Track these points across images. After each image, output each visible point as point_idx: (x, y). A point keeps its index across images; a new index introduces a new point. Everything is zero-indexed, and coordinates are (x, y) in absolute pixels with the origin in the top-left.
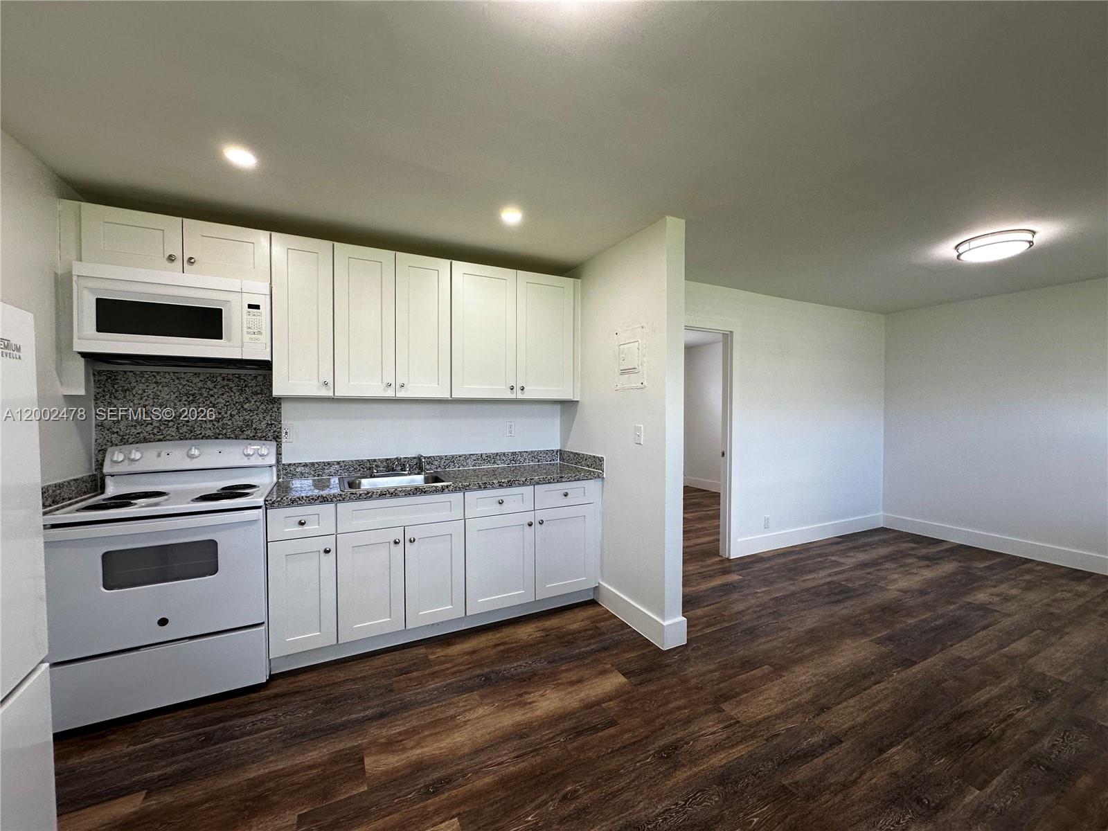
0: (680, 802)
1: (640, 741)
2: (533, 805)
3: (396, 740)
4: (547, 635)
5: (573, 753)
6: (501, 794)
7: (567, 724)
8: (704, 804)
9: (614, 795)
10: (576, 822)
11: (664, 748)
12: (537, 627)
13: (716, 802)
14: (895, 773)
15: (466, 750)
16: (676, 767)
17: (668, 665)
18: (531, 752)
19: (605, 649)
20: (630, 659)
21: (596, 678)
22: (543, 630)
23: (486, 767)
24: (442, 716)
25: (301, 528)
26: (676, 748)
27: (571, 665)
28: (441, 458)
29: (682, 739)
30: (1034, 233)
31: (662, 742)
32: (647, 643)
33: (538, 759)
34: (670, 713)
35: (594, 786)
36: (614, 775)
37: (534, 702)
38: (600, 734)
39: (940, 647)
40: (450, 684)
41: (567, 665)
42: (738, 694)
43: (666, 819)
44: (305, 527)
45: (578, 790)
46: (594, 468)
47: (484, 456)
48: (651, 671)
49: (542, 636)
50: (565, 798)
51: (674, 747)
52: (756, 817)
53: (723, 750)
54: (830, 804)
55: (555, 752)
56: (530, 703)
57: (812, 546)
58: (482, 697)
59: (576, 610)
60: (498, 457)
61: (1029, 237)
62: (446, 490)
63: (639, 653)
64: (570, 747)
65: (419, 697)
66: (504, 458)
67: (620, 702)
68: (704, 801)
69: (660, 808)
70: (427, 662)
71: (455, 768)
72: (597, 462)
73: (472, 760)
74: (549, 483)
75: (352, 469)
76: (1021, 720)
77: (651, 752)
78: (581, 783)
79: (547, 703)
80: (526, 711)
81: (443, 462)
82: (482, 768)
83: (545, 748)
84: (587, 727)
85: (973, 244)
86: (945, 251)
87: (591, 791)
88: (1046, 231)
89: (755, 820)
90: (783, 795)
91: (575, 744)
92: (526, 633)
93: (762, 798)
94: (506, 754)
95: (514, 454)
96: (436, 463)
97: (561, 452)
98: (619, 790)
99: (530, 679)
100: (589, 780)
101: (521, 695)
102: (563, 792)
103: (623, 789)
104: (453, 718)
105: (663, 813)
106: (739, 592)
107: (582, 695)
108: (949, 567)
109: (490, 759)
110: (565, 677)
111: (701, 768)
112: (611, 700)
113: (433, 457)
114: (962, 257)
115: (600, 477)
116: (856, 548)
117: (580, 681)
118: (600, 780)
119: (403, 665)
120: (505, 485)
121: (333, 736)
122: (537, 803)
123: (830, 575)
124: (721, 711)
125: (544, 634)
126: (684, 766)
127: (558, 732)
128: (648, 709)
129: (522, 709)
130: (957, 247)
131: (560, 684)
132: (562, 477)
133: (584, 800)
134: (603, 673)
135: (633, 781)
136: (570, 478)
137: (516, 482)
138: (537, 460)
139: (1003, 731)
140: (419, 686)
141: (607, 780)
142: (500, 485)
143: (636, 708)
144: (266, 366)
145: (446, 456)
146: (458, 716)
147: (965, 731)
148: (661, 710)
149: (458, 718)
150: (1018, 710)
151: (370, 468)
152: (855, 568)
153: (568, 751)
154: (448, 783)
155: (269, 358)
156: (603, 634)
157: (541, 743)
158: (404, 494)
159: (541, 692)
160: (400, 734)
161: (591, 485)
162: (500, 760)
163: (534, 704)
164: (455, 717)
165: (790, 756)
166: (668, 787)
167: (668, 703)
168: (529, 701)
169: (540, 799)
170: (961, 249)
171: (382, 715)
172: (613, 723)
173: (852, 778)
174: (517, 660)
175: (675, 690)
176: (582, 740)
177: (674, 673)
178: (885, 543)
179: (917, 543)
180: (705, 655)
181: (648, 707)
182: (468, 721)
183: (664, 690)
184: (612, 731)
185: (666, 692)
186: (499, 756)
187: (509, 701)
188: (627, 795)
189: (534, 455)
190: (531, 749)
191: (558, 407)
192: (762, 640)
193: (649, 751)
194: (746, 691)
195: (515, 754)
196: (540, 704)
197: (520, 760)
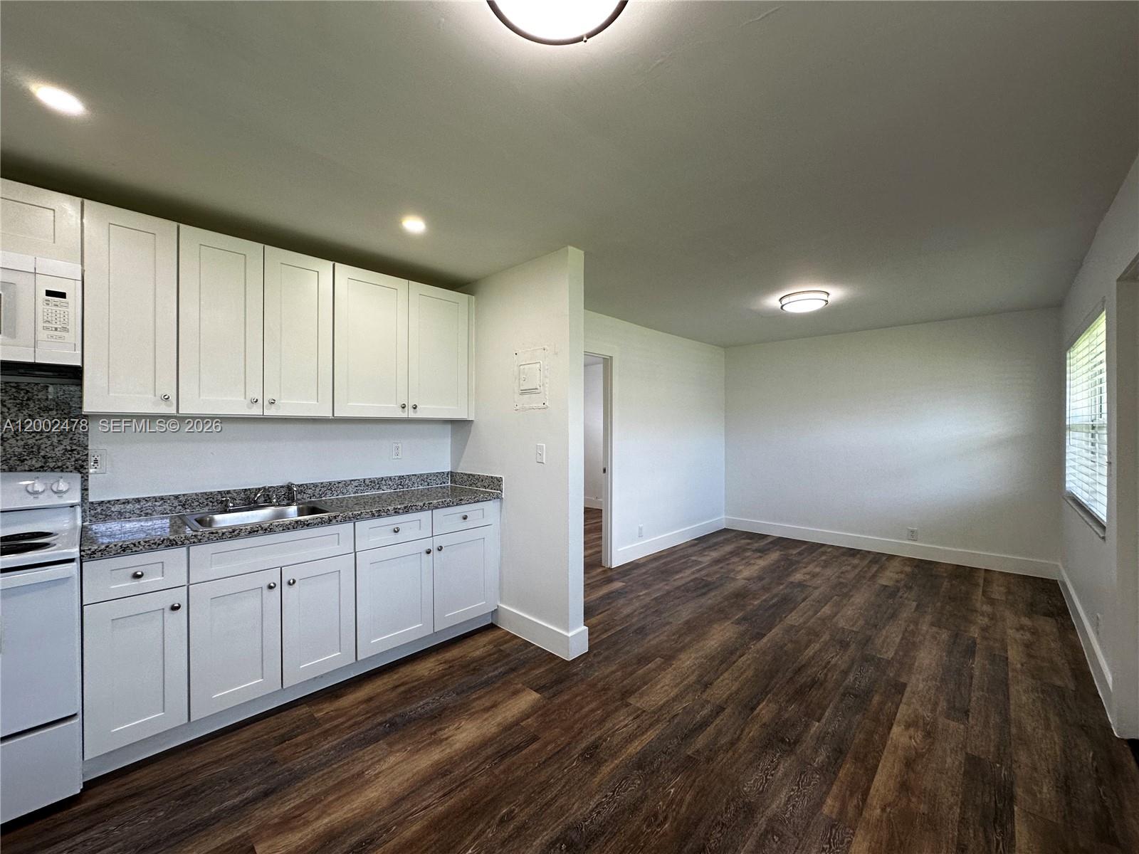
0: (608, 794)
1: (564, 748)
2: (471, 838)
3: (292, 815)
4: (450, 667)
5: (502, 776)
6: (434, 836)
7: (490, 751)
8: (630, 789)
9: (548, 804)
10: (518, 840)
11: (587, 749)
12: (438, 660)
13: (639, 785)
14: (764, 724)
15: (384, 803)
16: (600, 764)
17: (576, 674)
18: (457, 787)
19: (513, 670)
20: (539, 675)
21: (509, 699)
22: (445, 662)
23: (411, 815)
24: (346, 775)
25: (136, 582)
26: (597, 747)
27: (482, 692)
28: (315, 485)
29: (600, 738)
30: (828, 294)
31: (583, 745)
32: (552, 657)
33: (466, 792)
34: (586, 716)
35: (528, 801)
36: (545, 786)
37: (450, 737)
38: (524, 752)
39: (778, 620)
40: (349, 739)
41: (478, 692)
42: (639, 688)
43: (599, 812)
44: (142, 581)
45: (514, 810)
46: (491, 489)
47: (367, 482)
48: (561, 683)
49: (446, 669)
50: (502, 821)
51: (595, 746)
52: (672, 788)
53: (636, 738)
54: (724, 761)
55: (483, 780)
56: (447, 739)
57: (676, 549)
58: (390, 745)
59: (476, 637)
60: (383, 482)
61: (825, 297)
62: (334, 521)
63: (547, 667)
64: (497, 772)
65: (313, 761)
66: (390, 483)
67: (538, 717)
68: (629, 787)
69: (592, 804)
70: (313, 722)
71: (375, 826)
72: (496, 483)
73: (393, 812)
74: (448, 506)
75: (196, 503)
76: (835, 665)
77: (575, 757)
78: (514, 803)
79: (464, 735)
80: (443, 748)
81: (318, 490)
82: (408, 817)
83: (471, 779)
84: (510, 748)
85: (792, 298)
86: (773, 301)
87: (527, 808)
88: (836, 293)
89: (672, 791)
90: (689, 764)
91: (501, 767)
92: (425, 669)
93: (674, 771)
94: (429, 797)
95: (401, 477)
96: (309, 491)
97: (452, 474)
98: (552, 799)
99: (440, 715)
100: (521, 798)
101: (435, 733)
102: (499, 816)
103: (556, 796)
104: (360, 774)
105: (597, 807)
106: (624, 597)
107: (499, 719)
108: (774, 556)
109: (413, 806)
110: (478, 705)
111: (621, 759)
112: (528, 718)
113: (306, 485)
114: (784, 308)
115: (498, 497)
116: (710, 547)
117: (494, 706)
118: (533, 795)
119: (282, 731)
120: (401, 511)
121: (203, 833)
122: (474, 834)
123: (693, 573)
124: (628, 705)
125: (446, 666)
126: (606, 761)
127: (481, 761)
128: (564, 718)
129: (439, 747)
130: (781, 300)
131: (474, 713)
132: (461, 500)
133: (522, 817)
134: (516, 693)
135: (564, 786)
136: (470, 500)
137: (413, 508)
138: (426, 483)
139: (826, 675)
140: (309, 750)
141: (540, 793)
142: (395, 512)
143: (553, 720)
144: (74, 374)
145: (322, 483)
146: (366, 771)
147: (803, 680)
148: (577, 716)
149: (367, 773)
150: (832, 658)
151: (223, 502)
152: (710, 565)
153: (496, 776)
154: (370, 843)
155: (79, 364)
156: (509, 655)
157: (466, 776)
158: (281, 529)
159: (456, 725)
160: (297, 807)
161: (490, 507)
162: (425, 804)
163: (451, 739)
164: (363, 772)
165: (689, 730)
166: (596, 783)
167: (582, 708)
168: (445, 736)
169: (477, 830)
170: (784, 301)
171: (266, 794)
172: (535, 739)
173: (736, 736)
174: (422, 698)
175: (586, 695)
176: (507, 762)
177: (582, 680)
178: (727, 541)
179: (751, 539)
180: (607, 658)
181: (565, 715)
182: (380, 773)
183: (576, 697)
184: (535, 746)
185: (578, 698)
186: (424, 800)
187: (423, 742)
188: (561, 801)
189: (424, 478)
190: (457, 784)
191: (449, 427)
192: (651, 637)
193: (573, 756)
194: (645, 683)
195: (441, 794)
196: (456, 737)
197: (447, 798)
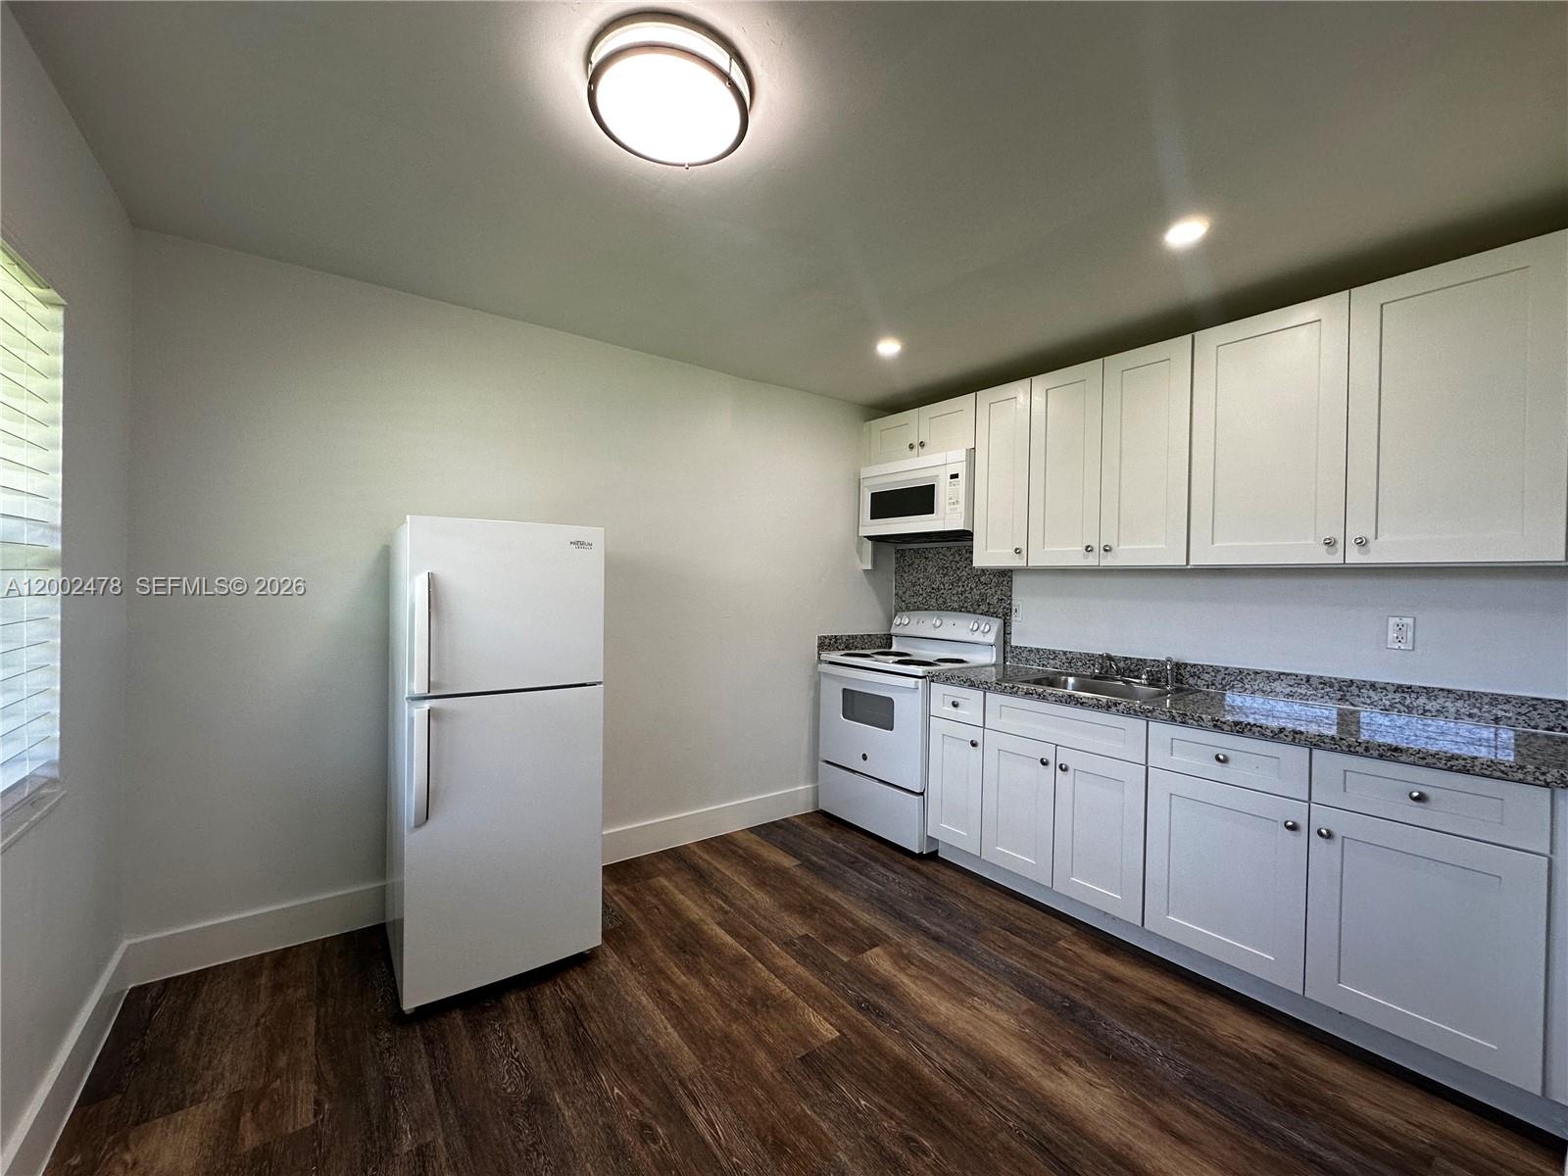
2: (882, 1103)
3: (912, 959)
5: (994, 1143)
6: (885, 1067)
7: (1049, 1127)
10: (878, 1158)
15: (930, 1019)
18: (965, 1087)
23: (914, 1043)
24: (968, 984)
33: (957, 1097)
37: (1066, 1073)
40: (1028, 976)
44: (959, 711)
45: (929, 1156)
47: (1315, 682)
49: (1258, 1058)
50: (908, 1139)
55: (984, 1118)
56: (1060, 1070)
58: (1030, 1012)
64: (1002, 1136)
65: (985, 956)
70: (1050, 942)
71: (900, 1016)
73: (919, 1028)
78: (942, 1159)
79: (1079, 1093)
80: (1037, 1067)
82: (912, 1041)
83: (983, 1102)
91: (1013, 1143)
99: (1115, 1059)
101: (1067, 1054)
102: (917, 1136)
104: (973, 994)
107: (1144, 1146)
109: (929, 1044)
110: (1169, 1110)
117: (1184, 1140)
119: (1025, 926)
122: (888, 1107)
127: (1025, 1116)
129: (1037, 1060)
131: (1142, 1106)
133: (913, 1164)
140: (1001, 950)
146: (979, 997)
149: (974, 998)
153: (992, 1135)
154: (878, 1015)
155: (970, 528)
157: (987, 1096)
158: (1054, 699)
159: (1099, 1081)
160: (922, 960)
162: (934, 1056)
164: (976, 996)
168: (1064, 1068)
169: (893, 1110)
174: (1147, 1033)
176: (1030, 1153)
182: (978, 1009)
186: (938, 1053)
195: (950, 1069)
196: (1068, 1083)
197: (944, 1076)
